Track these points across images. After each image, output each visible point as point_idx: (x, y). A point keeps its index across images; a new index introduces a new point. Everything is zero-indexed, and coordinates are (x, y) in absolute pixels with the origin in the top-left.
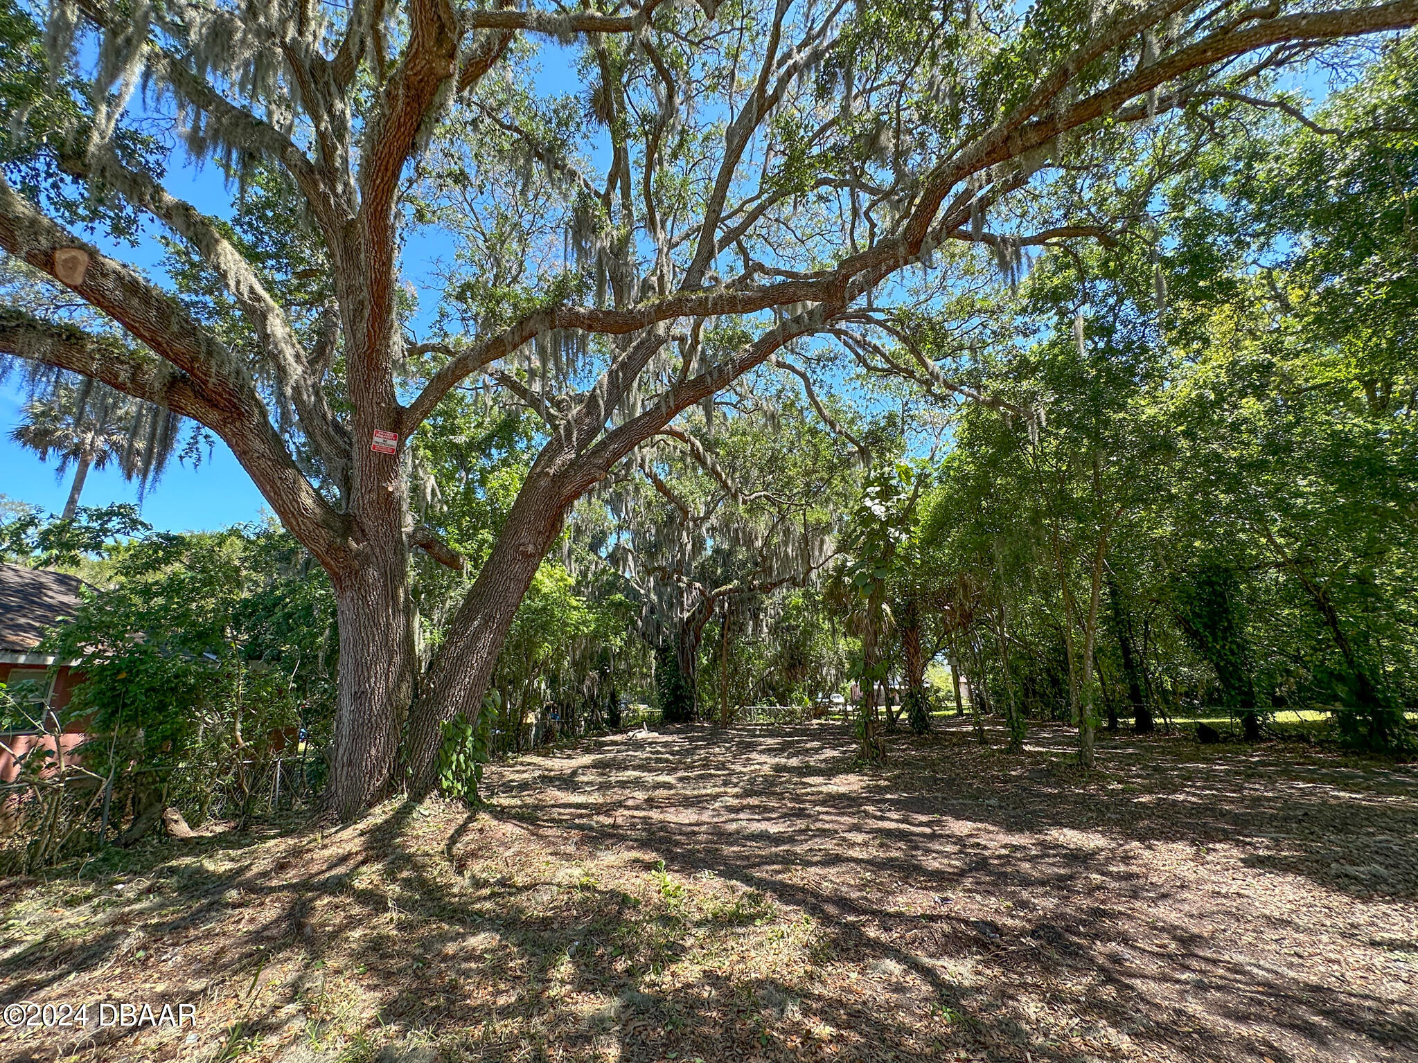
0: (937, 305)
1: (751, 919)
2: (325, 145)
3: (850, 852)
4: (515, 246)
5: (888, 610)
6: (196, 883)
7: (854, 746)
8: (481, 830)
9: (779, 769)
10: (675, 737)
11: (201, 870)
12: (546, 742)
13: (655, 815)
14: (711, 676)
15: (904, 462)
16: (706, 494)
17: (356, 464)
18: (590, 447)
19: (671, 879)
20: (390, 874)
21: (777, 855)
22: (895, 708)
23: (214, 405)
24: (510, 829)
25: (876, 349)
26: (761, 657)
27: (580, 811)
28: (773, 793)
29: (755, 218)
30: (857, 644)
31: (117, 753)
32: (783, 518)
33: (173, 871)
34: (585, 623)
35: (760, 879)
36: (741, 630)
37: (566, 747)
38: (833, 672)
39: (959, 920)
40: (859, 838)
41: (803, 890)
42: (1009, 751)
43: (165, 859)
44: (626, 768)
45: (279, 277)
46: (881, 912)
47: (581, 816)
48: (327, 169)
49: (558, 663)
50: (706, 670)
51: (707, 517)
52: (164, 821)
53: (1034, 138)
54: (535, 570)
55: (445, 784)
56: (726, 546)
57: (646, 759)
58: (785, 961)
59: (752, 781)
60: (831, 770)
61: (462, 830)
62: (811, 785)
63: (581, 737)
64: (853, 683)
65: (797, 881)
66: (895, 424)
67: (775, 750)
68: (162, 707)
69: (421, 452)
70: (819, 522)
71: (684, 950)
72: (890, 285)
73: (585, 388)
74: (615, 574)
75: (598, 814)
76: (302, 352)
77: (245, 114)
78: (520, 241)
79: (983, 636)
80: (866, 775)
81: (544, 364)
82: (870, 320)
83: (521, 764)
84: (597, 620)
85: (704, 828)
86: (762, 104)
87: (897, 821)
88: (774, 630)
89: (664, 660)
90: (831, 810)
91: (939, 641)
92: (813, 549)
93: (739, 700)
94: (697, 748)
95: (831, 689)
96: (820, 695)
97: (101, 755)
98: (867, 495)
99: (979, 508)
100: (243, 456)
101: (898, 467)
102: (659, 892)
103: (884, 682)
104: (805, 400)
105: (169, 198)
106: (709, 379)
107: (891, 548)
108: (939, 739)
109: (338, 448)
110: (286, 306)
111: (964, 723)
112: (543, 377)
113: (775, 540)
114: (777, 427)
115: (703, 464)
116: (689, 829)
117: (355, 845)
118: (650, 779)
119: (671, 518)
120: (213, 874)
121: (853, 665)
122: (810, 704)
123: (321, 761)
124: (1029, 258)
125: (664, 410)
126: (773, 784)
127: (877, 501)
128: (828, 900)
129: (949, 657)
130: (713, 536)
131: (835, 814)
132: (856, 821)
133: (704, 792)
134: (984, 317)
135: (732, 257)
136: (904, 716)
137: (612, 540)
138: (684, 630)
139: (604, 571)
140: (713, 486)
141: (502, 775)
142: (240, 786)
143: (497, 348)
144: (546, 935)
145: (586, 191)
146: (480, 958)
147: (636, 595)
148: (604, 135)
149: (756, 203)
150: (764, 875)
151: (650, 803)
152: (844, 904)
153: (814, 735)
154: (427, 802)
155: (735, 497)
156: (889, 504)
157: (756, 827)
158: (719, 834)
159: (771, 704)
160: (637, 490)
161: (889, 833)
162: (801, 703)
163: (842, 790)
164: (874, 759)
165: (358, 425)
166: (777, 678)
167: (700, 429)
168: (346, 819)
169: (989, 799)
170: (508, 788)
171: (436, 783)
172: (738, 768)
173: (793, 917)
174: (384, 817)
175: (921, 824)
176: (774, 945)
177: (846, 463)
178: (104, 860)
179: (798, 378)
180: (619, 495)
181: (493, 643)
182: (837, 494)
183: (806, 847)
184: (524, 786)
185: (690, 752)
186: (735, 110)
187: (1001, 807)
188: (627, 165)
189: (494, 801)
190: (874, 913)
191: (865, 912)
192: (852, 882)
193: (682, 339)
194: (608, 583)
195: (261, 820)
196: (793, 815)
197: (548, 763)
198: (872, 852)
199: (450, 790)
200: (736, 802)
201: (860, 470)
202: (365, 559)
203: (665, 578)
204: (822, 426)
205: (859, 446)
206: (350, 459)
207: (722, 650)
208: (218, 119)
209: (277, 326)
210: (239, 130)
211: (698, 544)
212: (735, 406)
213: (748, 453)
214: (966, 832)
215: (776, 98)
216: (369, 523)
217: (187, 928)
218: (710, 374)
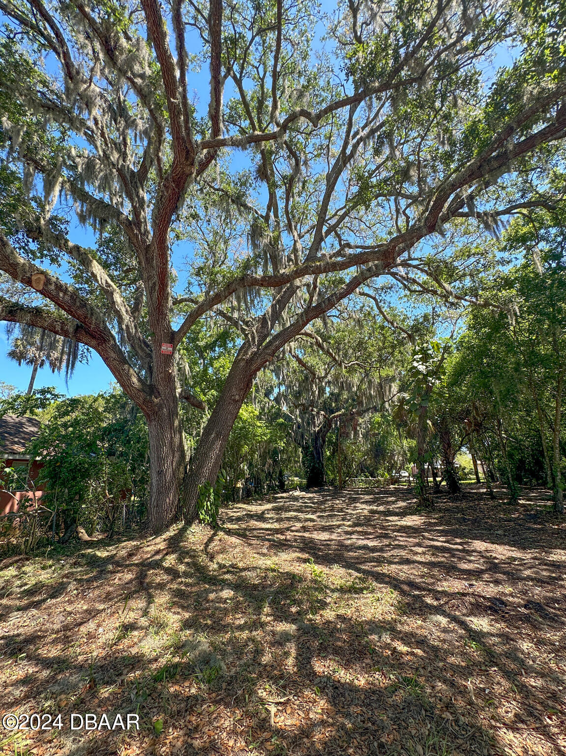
0: (449, 253)
1: (361, 590)
2: (136, 212)
3: (415, 558)
4: (222, 245)
5: (430, 423)
6: (93, 562)
7: (415, 500)
8: (220, 540)
9: (372, 512)
10: (314, 495)
11: (95, 556)
12: (248, 496)
13: (307, 535)
14: (332, 462)
15: (436, 340)
16: (325, 364)
17: (155, 360)
18: (264, 344)
19: (318, 568)
20: (180, 560)
21: (373, 557)
22: (438, 479)
23: (94, 337)
24: (234, 540)
25: (414, 281)
26: (359, 451)
27: (267, 532)
28: (371, 525)
29: (344, 219)
30: (414, 443)
31: (57, 500)
32: (367, 375)
33: (83, 555)
34: (264, 435)
35: (364, 569)
36: (347, 436)
37: (258, 500)
38: (401, 458)
39: (480, 596)
40: (420, 550)
41: (389, 576)
42: (509, 504)
43: (79, 550)
44: (290, 511)
45: (116, 273)
46: (434, 590)
47: (269, 535)
48: (137, 222)
49: (252, 455)
50: (329, 459)
51: (326, 377)
52: (77, 532)
53: (495, 164)
54: (239, 408)
55: (201, 517)
56: (336, 391)
57: (300, 506)
58: (381, 612)
59: (358, 518)
60: (403, 513)
61: (211, 540)
62: (391, 521)
63: (265, 494)
64: (412, 465)
65: (385, 571)
66: (428, 320)
67: (370, 502)
68: (74, 479)
69: (182, 352)
70: (388, 376)
71: (326, 604)
72: (421, 245)
73: (260, 314)
74: (279, 408)
75: (277, 534)
76: (129, 309)
77: (101, 202)
78: (225, 243)
79: (490, 436)
80: (423, 516)
81: (239, 303)
82: (410, 265)
83: (236, 508)
84: (271, 433)
85: (333, 542)
86: (344, 159)
87: (442, 542)
88: (365, 436)
89: (306, 454)
90: (404, 534)
91: (462, 440)
92: (385, 391)
93: (348, 475)
94: (326, 500)
95: (400, 468)
96: (394, 472)
97: (51, 500)
98: (414, 360)
99: (482, 363)
100: (106, 360)
101: (432, 343)
102: (311, 574)
103: (431, 464)
104: (376, 311)
105: (71, 244)
106: (323, 305)
107: (429, 389)
108: (466, 497)
109: (145, 353)
110: (120, 287)
111: (482, 487)
112: (239, 310)
113: (364, 387)
114: (361, 326)
115: (323, 349)
116: (325, 543)
117: (162, 546)
118: (302, 517)
119: (306, 378)
120: (100, 557)
121: (412, 455)
122: (388, 477)
123: (143, 505)
124: (502, 222)
125: (301, 322)
126: (369, 520)
127: (420, 363)
128: (403, 582)
129: (470, 449)
130: (329, 386)
131: (405, 537)
132: (417, 541)
133: (332, 524)
134: (477, 257)
135: (332, 239)
136: (444, 483)
137: (276, 391)
138: (316, 437)
139: (273, 407)
140: (328, 360)
141: (227, 514)
142: (108, 516)
143: (218, 299)
144: (256, 593)
145: (256, 215)
146: (225, 602)
147: (290, 419)
148: (264, 187)
149: (344, 210)
150: (367, 568)
151: (305, 529)
152: (412, 584)
153: (392, 494)
154: (194, 526)
155: (340, 365)
156: (428, 364)
157: (361, 543)
158: (341, 545)
159: (367, 477)
160: (288, 364)
161: (436, 548)
162: (383, 475)
163: (409, 524)
164: (427, 507)
165: (154, 341)
166: (369, 462)
167: (320, 330)
168: (157, 532)
169: (497, 530)
170: (231, 520)
171: (197, 516)
172: (350, 511)
173: (384, 590)
174: (174, 532)
175: (456, 544)
176: (374, 604)
177: (401, 343)
178: (54, 549)
179: (371, 300)
180: (279, 367)
181: (221, 445)
182: (398, 361)
183: (389, 554)
184: (239, 519)
185: (323, 503)
186: (330, 165)
187: (505, 535)
188: (276, 200)
189: (225, 526)
190: (429, 590)
191: (424, 590)
192: (417, 574)
193: (308, 285)
194: (275, 413)
195: (118, 533)
196: (381, 537)
197: (249, 507)
198: (428, 558)
199: (204, 520)
200: (350, 529)
201: (409, 346)
202: (160, 407)
203: (305, 410)
204: (386, 324)
205: (408, 334)
206: (152, 358)
207: (337, 448)
208: (91, 206)
209: (118, 298)
210: (100, 210)
211: (322, 391)
212: (338, 317)
213: (346, 341)
214: (483, 549)
215: (352, 155)
216: (161, 388)
217: (93, 581)
218: (324, 302)
